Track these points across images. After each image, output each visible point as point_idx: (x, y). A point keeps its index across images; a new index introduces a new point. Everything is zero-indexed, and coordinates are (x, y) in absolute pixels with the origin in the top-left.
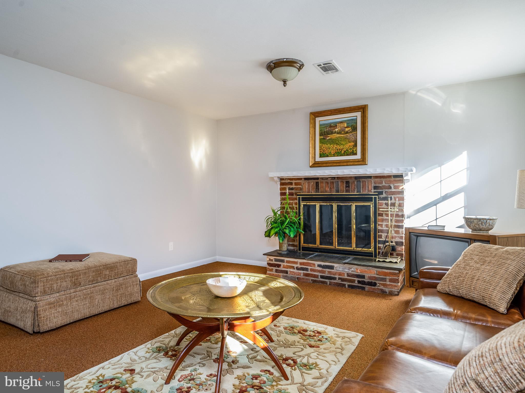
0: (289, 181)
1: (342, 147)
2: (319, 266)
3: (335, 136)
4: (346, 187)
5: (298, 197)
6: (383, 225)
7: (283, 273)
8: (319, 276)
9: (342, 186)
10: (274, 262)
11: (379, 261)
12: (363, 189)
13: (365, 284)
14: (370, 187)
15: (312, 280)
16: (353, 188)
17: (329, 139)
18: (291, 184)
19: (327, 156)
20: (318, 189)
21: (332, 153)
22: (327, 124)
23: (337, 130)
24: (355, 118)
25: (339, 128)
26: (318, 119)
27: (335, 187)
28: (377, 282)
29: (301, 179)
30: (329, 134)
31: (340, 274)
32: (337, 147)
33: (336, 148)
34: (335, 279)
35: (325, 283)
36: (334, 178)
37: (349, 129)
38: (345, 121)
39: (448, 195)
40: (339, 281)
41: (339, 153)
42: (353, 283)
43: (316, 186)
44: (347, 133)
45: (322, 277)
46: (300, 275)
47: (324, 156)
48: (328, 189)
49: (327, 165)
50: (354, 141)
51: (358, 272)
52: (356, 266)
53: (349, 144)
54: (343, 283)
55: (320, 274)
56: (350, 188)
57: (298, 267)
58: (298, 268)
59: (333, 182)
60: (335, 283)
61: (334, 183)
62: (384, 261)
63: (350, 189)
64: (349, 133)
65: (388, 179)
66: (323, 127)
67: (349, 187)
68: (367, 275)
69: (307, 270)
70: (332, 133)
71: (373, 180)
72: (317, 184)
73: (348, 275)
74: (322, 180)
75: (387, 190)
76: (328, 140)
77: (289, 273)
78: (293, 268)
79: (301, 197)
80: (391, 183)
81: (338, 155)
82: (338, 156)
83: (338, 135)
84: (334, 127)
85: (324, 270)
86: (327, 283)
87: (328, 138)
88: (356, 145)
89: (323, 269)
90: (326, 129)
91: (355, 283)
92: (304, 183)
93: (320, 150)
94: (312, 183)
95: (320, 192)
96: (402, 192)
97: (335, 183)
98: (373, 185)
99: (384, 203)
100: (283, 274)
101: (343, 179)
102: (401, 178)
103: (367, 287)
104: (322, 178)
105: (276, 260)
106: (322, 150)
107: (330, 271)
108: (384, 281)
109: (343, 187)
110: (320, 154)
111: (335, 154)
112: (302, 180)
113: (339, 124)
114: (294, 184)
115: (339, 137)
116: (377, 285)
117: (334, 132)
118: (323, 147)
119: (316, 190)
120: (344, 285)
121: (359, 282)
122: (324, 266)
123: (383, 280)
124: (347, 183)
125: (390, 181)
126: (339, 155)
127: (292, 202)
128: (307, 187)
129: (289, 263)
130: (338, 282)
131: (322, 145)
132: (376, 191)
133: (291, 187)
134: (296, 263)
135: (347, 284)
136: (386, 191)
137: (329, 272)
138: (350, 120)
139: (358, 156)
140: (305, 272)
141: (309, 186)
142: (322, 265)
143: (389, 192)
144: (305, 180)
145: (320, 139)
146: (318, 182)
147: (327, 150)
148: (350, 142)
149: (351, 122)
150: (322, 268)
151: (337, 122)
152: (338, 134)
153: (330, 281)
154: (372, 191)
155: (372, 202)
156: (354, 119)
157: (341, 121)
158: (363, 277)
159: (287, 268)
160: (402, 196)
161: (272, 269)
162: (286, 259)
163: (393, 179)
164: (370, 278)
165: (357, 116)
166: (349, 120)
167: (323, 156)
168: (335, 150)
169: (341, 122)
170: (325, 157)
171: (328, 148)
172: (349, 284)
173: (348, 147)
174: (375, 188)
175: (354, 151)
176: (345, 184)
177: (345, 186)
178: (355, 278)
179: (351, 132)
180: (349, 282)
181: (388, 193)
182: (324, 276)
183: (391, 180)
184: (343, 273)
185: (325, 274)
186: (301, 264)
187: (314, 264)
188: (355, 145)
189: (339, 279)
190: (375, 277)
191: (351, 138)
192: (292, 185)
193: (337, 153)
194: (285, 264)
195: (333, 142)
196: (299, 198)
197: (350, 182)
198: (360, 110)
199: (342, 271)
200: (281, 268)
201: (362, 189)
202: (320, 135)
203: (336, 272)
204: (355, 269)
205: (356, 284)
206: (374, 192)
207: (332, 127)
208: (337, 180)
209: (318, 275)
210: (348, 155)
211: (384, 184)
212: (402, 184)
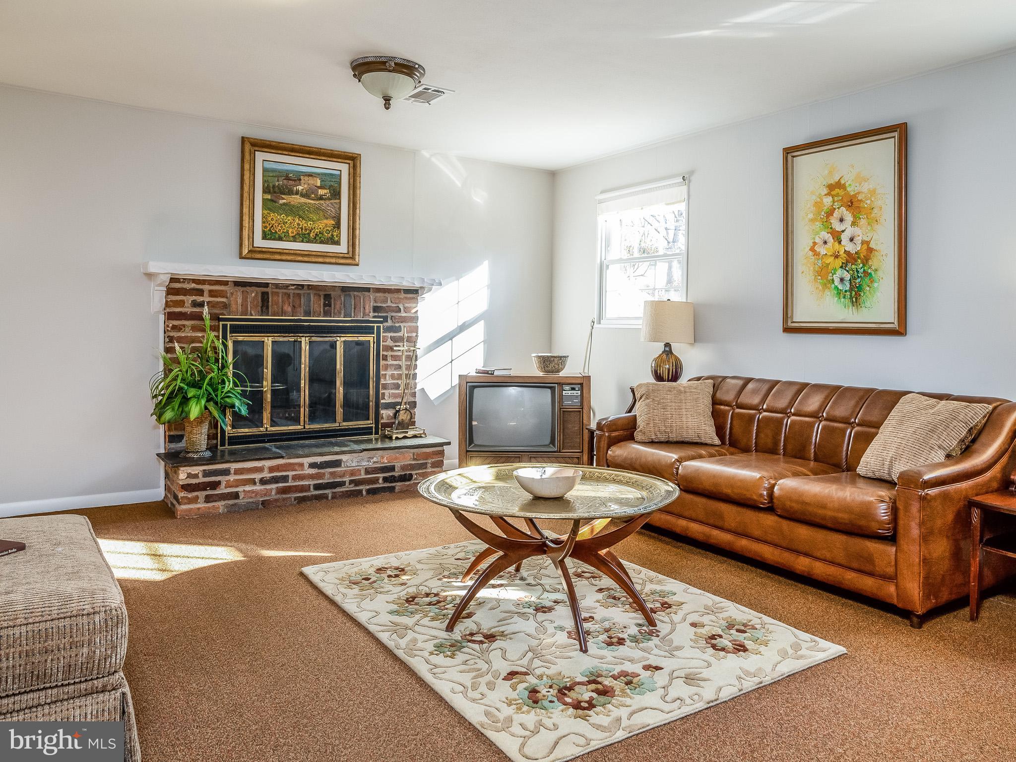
0: (193, 285)
1: (310, 224)
2: (312, 465)
3: (296, 200)
4: (325, 305)
5: (223, 324)
6: (387, 375)
7: (224, 500)
8: (312, 487)
9: (317, 304)
10: (201, 479)
11: (397, 438)
12: (356, 311)
13: (395, 482)
14: (367, 307)
15: (296, 499)
16: (338, 306)
17: (284, 204)
18: (200, 292)
19: (280, 239)
20: (267, 308)
21: (291, 235)
22: (279, 172)
23: (300, 188)
24: (338, 173)
25: (306, 186)
26: (260, 156)
27: (304, 305)
28: (413, 472)
29: (225, 283)
30: (284, 194)
31: (352, 473)
32: (300, 222)
33: (298, 224)
34: (342, 484)
35: (325, 497)
36: (303, 286)
37: (326, 191)
38: (319, 174)
39: (467, 324)
40: (351, 486)
41: (304, 236)
42: (376, 483)
43: (262, 301)
44: (321, 198)
45: (317, 487)
46: (270, 495)
47: (273, 237)
48: (289, 309)
49: (284, 257)
50: (334, 217)
51: (383, 463)
52: (380, 452)
53: (325, 221)
54: (357, 488)
55: (312, 482)
56: (333, 308)
57: (263, 478)
58: (263, 482)
59: (299, 295)
60: (342, 492)
61: (302, 297)
62: (405, 437)
63: (332, 311)
64: (325, 199)
65: (396, 295)
66: (271, 175)
67: (331, 306)
68: (398, 465)
69: (285, 479)
70: (290, 192)
71: (372, 296)
72: (265, 297)
73: (367, 471)
74: (276, 288)
75: (393, 314)
76: (281, 204)
77: (241, 496)
78: (253, 482)
79: (229, 323)
80: (399, 303)
81: (303, 239)
82: (302, 241)
83: (303, 200)
84: (295, 180)
85: (322, 471)
86: (327, 498)
87: (281, 202)
88: (338, 226)
89: (320, 471)
90: (278, 181)
91: (379, 483)
92: (232, 294)
93: (263, 222)
94: (254, 294)
95: (270, 313)
96: (415, 319)
97: (304, 296)
98: (372, 304)
99: (389, 337)
100: (227, 502)
101: (319, 290)
102: (414, 294)
103: (398, 485)
104: (277, 286)
105: (206, 474)
106: (268, 225)
107: (335, 472)
108: (424, 469)
109: (320, 305)
110: (264, 232)
111: (297, 236)
112: (228, 285)
113: (306, 178)
114: (206, 294)
115: (306, 203)
116: (413, 478)
117: (294, 192)
118: (270, 219)
119: (262, 310)
120: (360, 491)
121: (385, 480)
122: (323, 464)
123: (423, 467)
124: (327, 297)
125: (398, 298)
126: (305, 240)
127: (200, 335)
128: (240, 301)
129: (242, 473)
130: (347, 489)
131: (269, 214)
132: (376, 314)
133: (200, 299)
134: (260, 470)
135: (364, 488)
136: (392, 316)
137: (331, 474)
138: (327, 174)
139: (343, 248)
140: (281, 485)
141: (245, 299)
142: (319, 463)
143: (397, 317)
144: (235, 286)
145: (264, 201)
146: (267, 293)
147: (280, 226)
148: (327, 218)
149: (329, 180)
150: (319, 469)
151: (302, 172)
152: (303, 197)
153: (334, 490)
154: (370, 314)
155: (373, 335)
156: (335, 174)
157: (309, 172)
158: (392, 469)
159: (237, 486)
160: (414, 324)
161: (197, 497)
162: (234, 466)
163: (402, 295)
164: (403, 468)
165: (341, 171)
166: (325, 174)
167: (271, 237)
168: (296, 229)
169: (310, 175)
170: (274, 239)
171: (281, 221)
172: (368, 487)
173: (323, 226)
174: (376, 309)
175: (335, 236)
176: (322, 300)
177: (322, 304)
178: (378, 473)
179: (330, 199)
180: (369, 484)
181: (395, 319)
182: (322, 483)
183: (400, 297)
184: (358, 470)
185: (323, 479)
186: (271, 469)
187: (302, 465)
188: (337, 224)
189: (351, 482)
190: (410, 465)
191: (329, 210)
192: (202, 295)
193: (301, 235)
194: (232, 478)
195: (291, 210)
196: (225, 326)
197: (332, 296)
198: (348, 161)
199: (356, 466)
200: (222, 490)
201: (353, 310)
202: (264, 192)
203: (345, 470)
204: (379, 458)
205: (381, 484)
206: (374, 317)
207: (291, 180)
208: (309, 292)
209: (310, 485)
210: (322, 242)
211: (389, 304)
212: (414, 305)
